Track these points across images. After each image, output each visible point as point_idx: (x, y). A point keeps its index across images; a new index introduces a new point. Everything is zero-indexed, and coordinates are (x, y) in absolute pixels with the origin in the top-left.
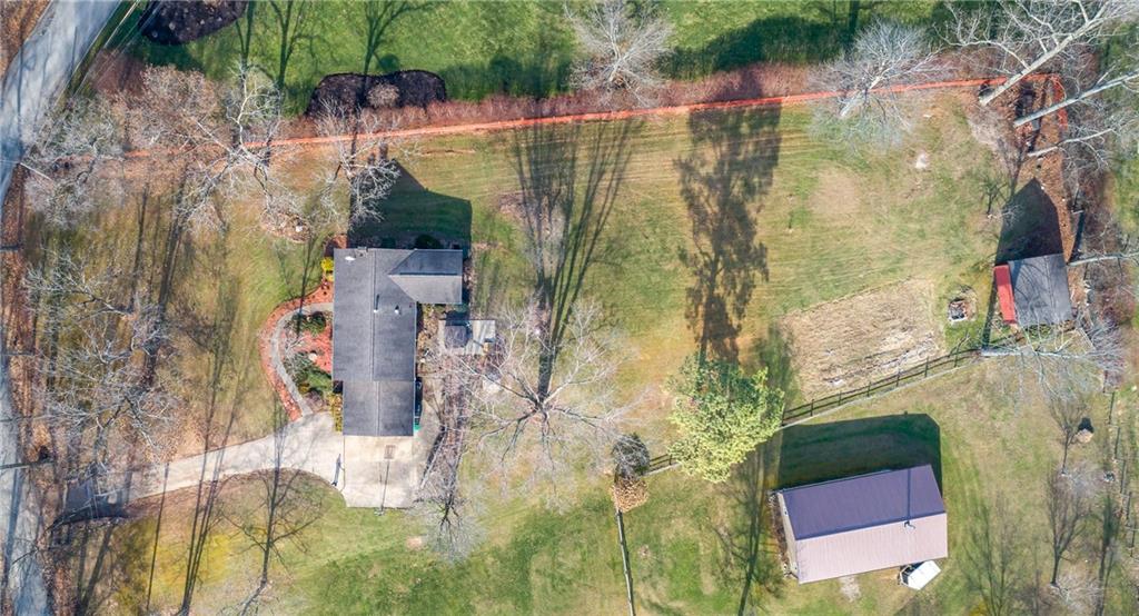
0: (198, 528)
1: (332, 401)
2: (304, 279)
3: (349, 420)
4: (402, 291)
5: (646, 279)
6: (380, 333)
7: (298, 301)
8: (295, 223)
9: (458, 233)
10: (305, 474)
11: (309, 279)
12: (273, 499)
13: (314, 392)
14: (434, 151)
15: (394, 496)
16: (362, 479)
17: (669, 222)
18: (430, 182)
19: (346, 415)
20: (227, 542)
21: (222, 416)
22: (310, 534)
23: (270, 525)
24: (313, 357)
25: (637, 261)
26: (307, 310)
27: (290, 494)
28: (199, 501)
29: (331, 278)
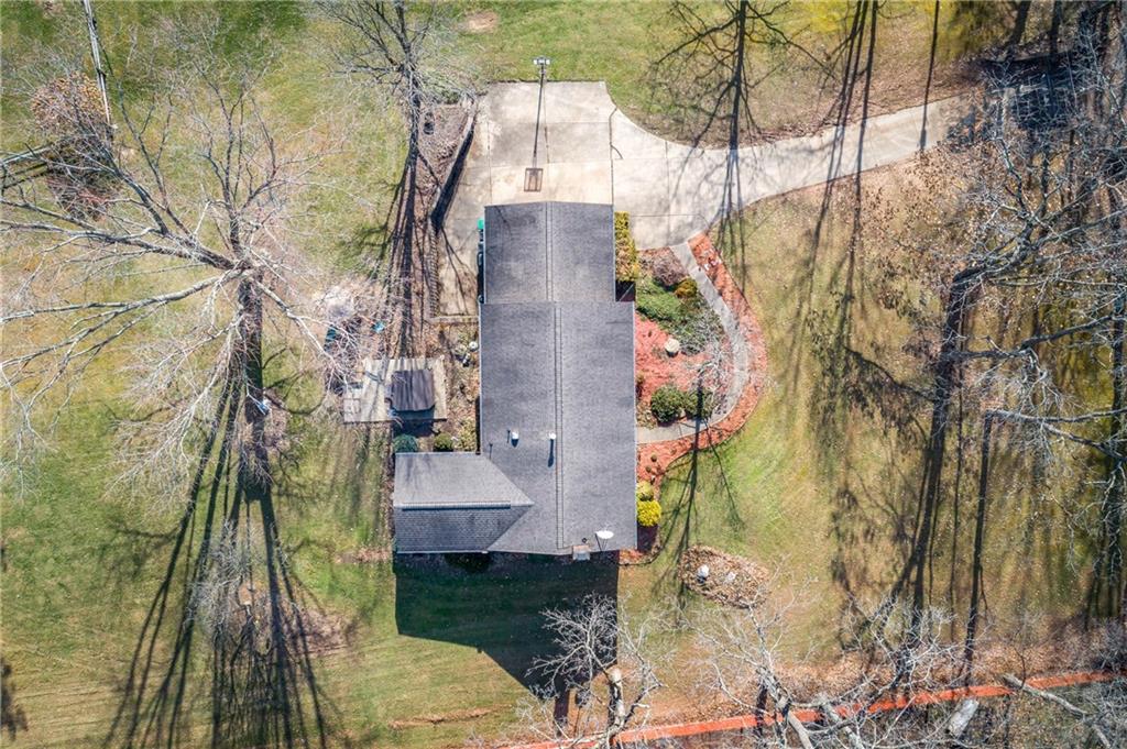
0: (866, 44)
1: (635, 267)
2: (694, 483)
3: (602, 233)
4: (507, 472)
5: (60, 508)
6: (544, 395)
7: (702, 444)
8: (709, 582)
9: (417, 578)
10: (683, 139)
11: (686, 482)
12: (739, 92)
13: (669, 283)
14: (467, 719)
15: (520, 103)
16: (579, 131)
17: (20, 617)
18: (473, 665)
19: (607, 242)
20: (815, 19)
21: (836, 240)
22: (671, 36)
23: (741, 49)
24: (672, 345)
25: (79, 540)
26: (686, 429)
27: (708, 104)
28: (867, 89)
29: (644, 488)
